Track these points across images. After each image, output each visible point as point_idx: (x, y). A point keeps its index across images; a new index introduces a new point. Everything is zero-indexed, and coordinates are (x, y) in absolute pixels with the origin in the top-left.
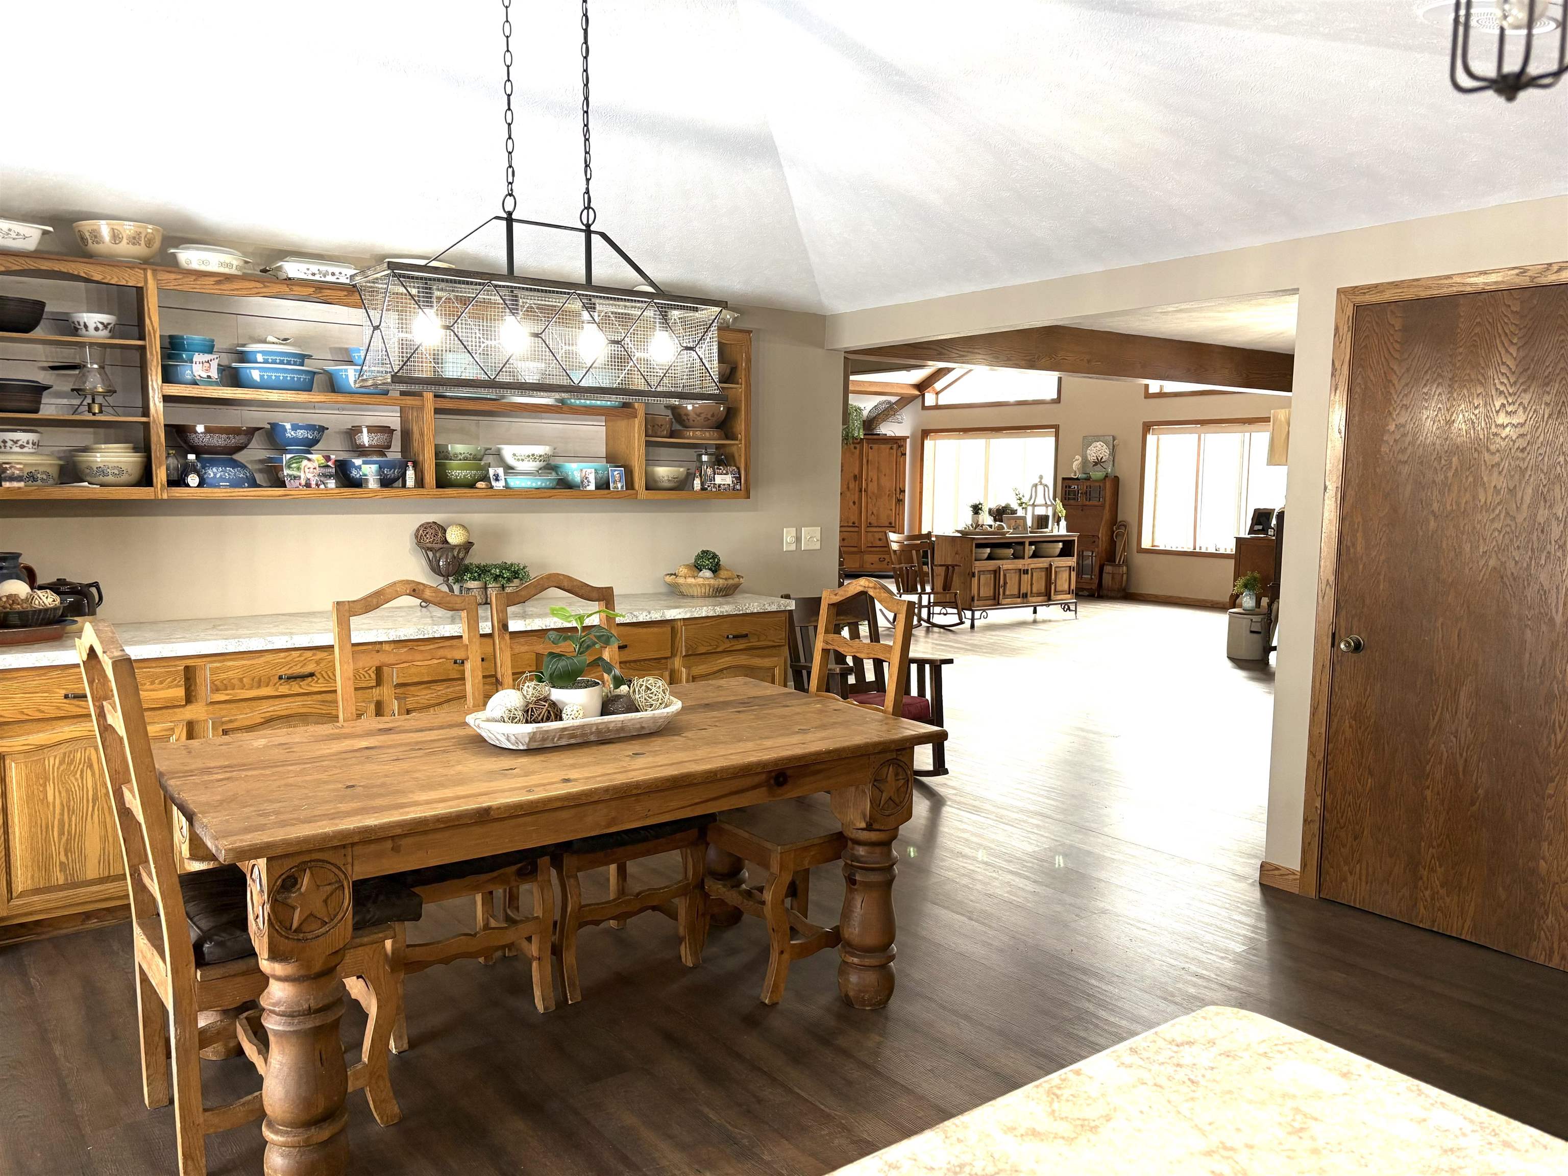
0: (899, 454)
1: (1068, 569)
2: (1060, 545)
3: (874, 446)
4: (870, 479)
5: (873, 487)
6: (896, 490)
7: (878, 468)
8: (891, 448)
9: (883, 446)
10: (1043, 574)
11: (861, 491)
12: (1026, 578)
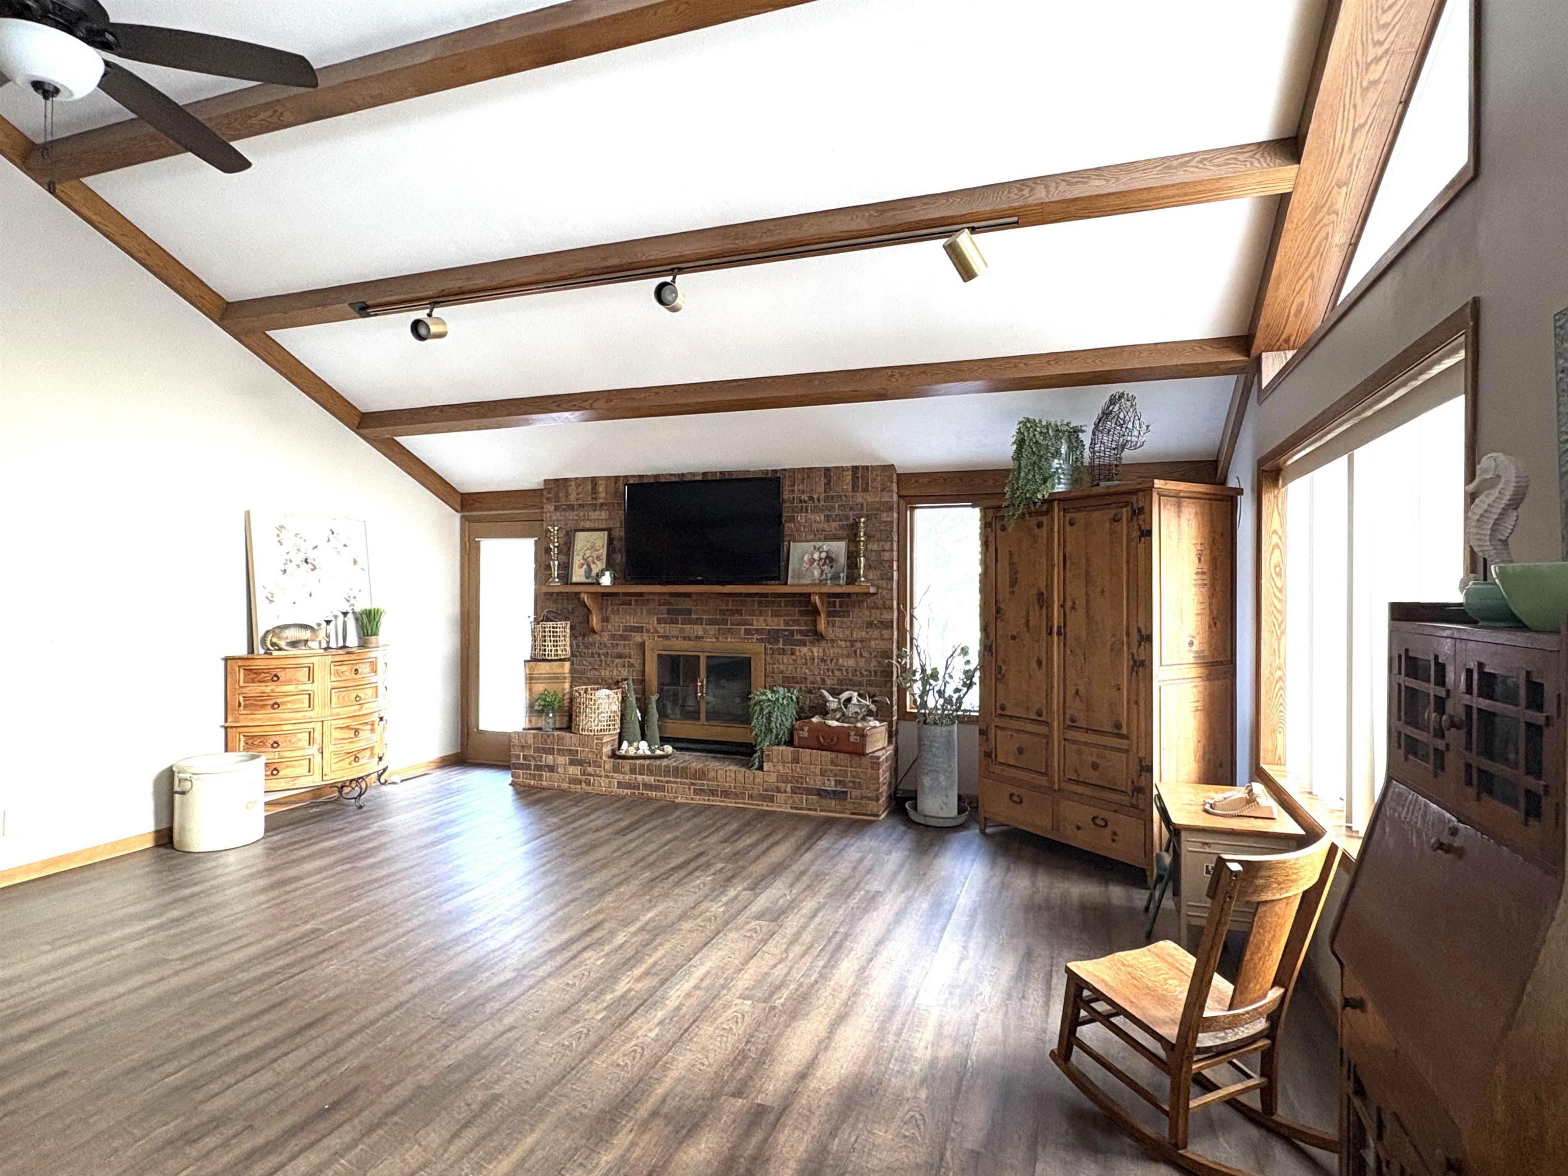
0: (1136, 534)
4: (1069, 604)
6: (1130, 637)
7: (1087, 575)
8: (1115, 519)
9: (1098, 515)
11: (1051, 632)
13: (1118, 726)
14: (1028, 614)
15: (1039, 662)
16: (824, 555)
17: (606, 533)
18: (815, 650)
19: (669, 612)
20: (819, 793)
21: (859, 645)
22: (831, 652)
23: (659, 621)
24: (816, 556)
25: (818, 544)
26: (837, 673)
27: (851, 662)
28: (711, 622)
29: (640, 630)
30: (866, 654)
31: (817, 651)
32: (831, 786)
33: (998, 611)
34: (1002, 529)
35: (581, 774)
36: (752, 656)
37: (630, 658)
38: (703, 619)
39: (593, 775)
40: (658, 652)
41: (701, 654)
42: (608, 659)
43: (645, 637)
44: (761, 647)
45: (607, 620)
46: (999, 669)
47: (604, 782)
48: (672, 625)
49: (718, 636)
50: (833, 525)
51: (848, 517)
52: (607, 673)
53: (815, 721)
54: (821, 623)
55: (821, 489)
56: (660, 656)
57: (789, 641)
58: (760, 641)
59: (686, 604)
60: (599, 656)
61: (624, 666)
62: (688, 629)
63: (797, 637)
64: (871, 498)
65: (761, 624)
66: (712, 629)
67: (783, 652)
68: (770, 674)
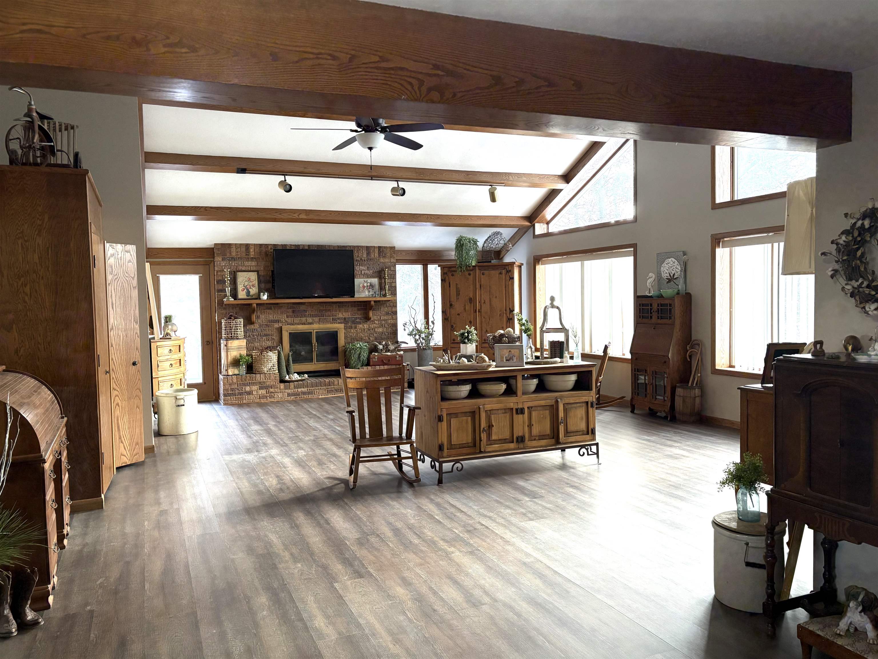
0: (508, 278)
1: (584, 405)
2: (573, 378)
3: (487, 272)
4: (483, 301)
5: (486, 308)
6: (506, 310)
7: (490, 291)
8: (501, 273)
9: (493, 272)
10: (547, 412)
11: (476, 312)
12: (519, 419)
14: (465, 305)
15: (470, 322)
16: (369, 284)
17: (256, 273)
19: (293, 312)
21: (383, 322)
22: (372, 326)
23: (287, 316)
24: (365, 285)
25: (366, 280)
26: (375, 335)
27: (380, 330)
28: (316, 316)
29: (278, 321)
30: (386, 326)
31: (366, 326)
33: (451, 305)
34: (453, 275)
35: (267, 393)
36: (338, 330)
37: (272, 336)
38: (311, 315)
39: (274, 393)
40: (289, 332)
41: (312, 331)
42: (259, 337)
43: (280, 325)
44: (342, 326)
45: (258, 317)
46: (452, 326)
47: (280, 395)
48: (295, 318)
49: (319, 322)
50: (371, 271)
51: (377, 268)
52: (259, 344)
53: (376, 354)
54: (371, 314)
55: (365, 256)
56: (290, 333)
57: (354, 322)
58: (341, 323)
59: (302, 307)
60: (253, 336)
61: (269, 340)
62: (304, 319)
63: (358, 320)
64: (387, 260)
65: (340, 315)
66: (316, 319)
67: (351, 328)
68: (346, 337)
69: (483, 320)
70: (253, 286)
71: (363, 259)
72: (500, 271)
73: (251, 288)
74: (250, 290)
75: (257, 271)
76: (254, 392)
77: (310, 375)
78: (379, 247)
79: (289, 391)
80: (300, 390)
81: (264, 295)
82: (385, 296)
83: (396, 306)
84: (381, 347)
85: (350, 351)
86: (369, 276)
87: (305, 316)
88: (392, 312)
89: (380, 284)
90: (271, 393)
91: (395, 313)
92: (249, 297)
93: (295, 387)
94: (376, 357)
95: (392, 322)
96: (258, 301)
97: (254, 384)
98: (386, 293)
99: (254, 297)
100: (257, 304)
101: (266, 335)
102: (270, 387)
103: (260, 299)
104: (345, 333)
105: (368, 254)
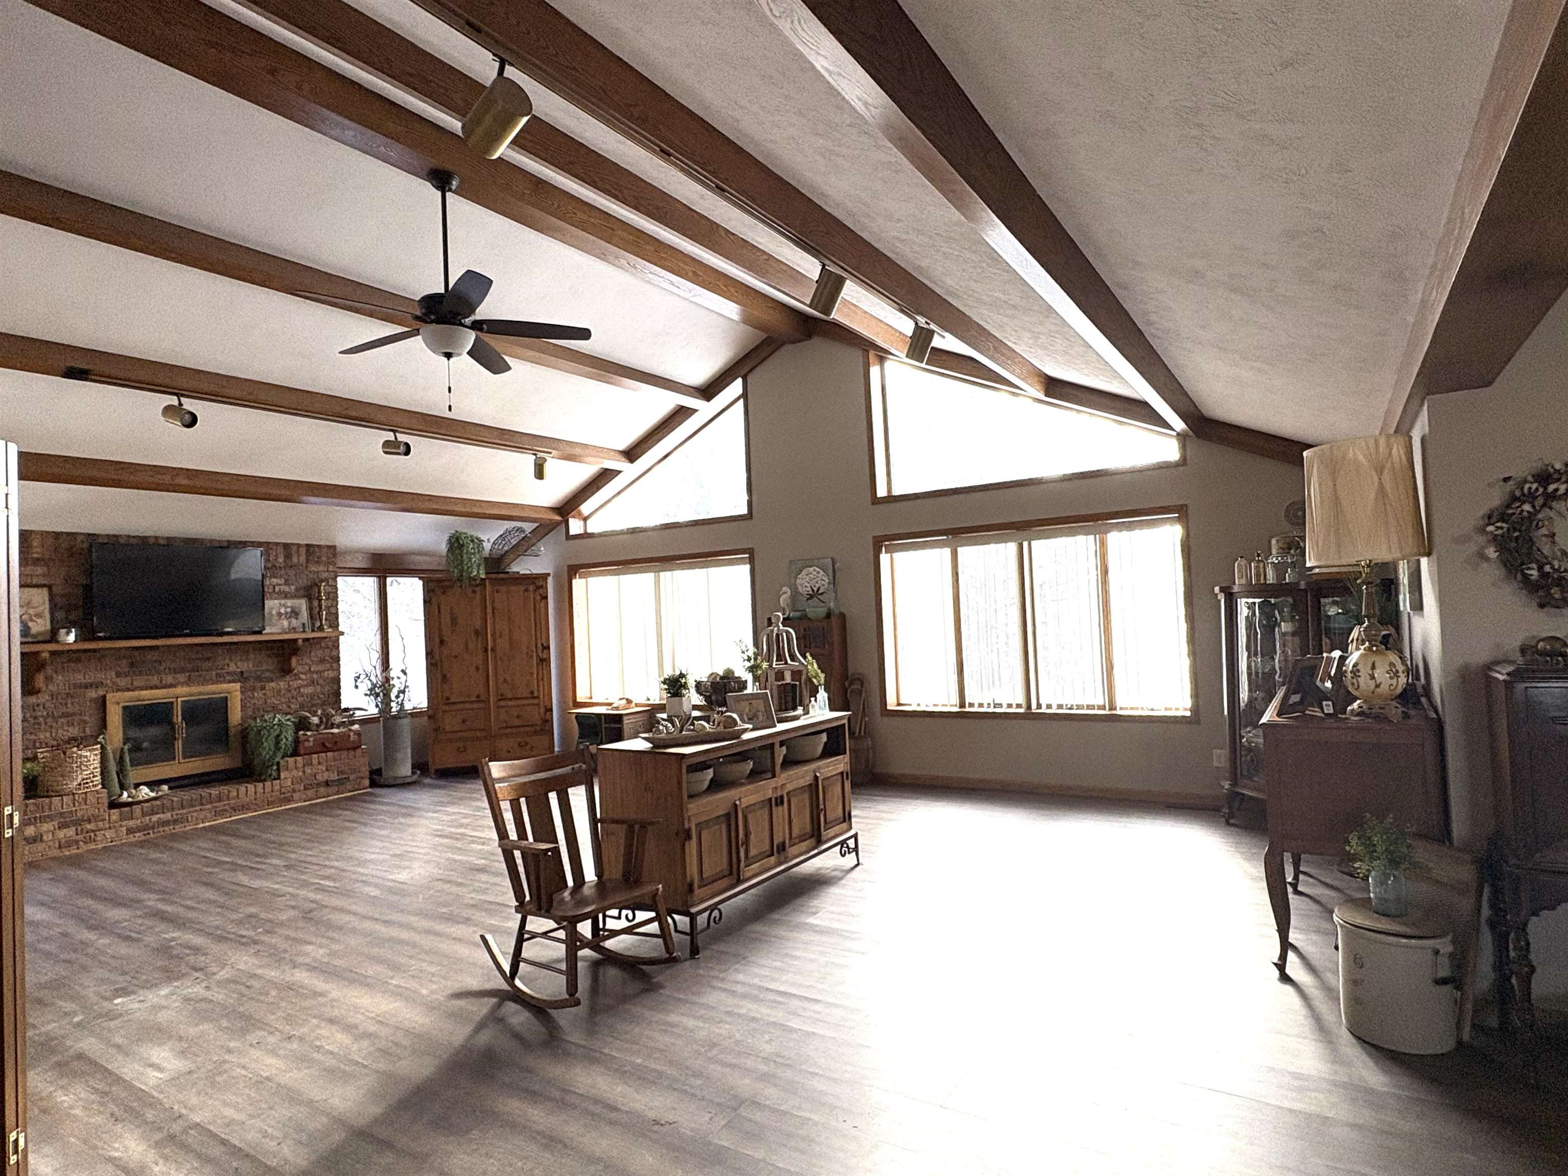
0: (538, 598)
1: (840, 777)
3: (503, 589)
4: (498, 634)
5: (503, 644)
6: (536, 646)
7: (509, 618)
8: (526, 590)
9: (513, 588)
10: (806, 796)
11: (486, 650)
13: (532, 693)
14: (467, 642)
15: (477, 668)
16: (289, 610)
17: (46, 590)
18: (282, 683)
19: (132, 665)
20: (327, 784)
21: (315, 676)
22: (295, 684)
23: (118, 675)
24: (282, 611)
25: (283, 602)
26: (300, 699)
27: (310, 690)
28: (182, 670)
29: (97, 685)
30: (321, 681)
31: (283, 685)
32: (334, 776)
33: (442, 642)
34: (444, 593)
35: (77, 834)
36: (228, 695)
37: (81, 715)
38: (170, 669)
39: (93, 831)
40: (121, 705)
41: (174, 700)
42: (49, 720)
43: (101, 692)
44: (238, 686)
45: (49, 679)
46: (444, 676)
47: (109, 834)
48: (135, 677)
49: (187, 683)
50: (293, 587)
51: (304, 582)
52: (48, 734)
53: (309, 733)
54: (294, 662)
55: (281, 560)
56: (125, 708)
57: (259, 679)
58: (234, 681)
59: (151, 656)
60: (35, 718)
61: (73, 724)
62: (155, 680)
63: (267, 674)
64: (321, 568)
65: (233, 668)
66: (182, 678)
67: (254, 689)
68: (243, 707)
69: (499, 663)
70: (39, 615)
71: (278, 565)
72: (525, 587)
73: (32, 620)
74: (30, 624)
75: (50, 587)
76: (45, 838)
77: (172, 784)
78: (308, 546)
79: (131, 823)
80: (155, 818)
81: (68, 634)
82: (321, 629)
83: (338, 647)
84: (315, 720)
85: (259, 732)
86: (286, 596)
87: (158, 672)
88: (332, 658)
89: (311, 609)
90: (87, 832)
91: (337, 659)
92: (30, 640)
93: (144, 814)
94: (311, 739)
95: (331, 674)
96: (53, 647)
97: (43, 819)
98: (321, 624)
99: (40, 638)
100: (53, 653)
101: (65, 715)
102: (84, 821)
103: (57, 642)
104: (241, 700)
105: (288, 556)
